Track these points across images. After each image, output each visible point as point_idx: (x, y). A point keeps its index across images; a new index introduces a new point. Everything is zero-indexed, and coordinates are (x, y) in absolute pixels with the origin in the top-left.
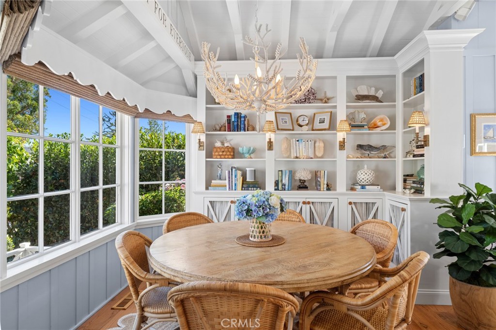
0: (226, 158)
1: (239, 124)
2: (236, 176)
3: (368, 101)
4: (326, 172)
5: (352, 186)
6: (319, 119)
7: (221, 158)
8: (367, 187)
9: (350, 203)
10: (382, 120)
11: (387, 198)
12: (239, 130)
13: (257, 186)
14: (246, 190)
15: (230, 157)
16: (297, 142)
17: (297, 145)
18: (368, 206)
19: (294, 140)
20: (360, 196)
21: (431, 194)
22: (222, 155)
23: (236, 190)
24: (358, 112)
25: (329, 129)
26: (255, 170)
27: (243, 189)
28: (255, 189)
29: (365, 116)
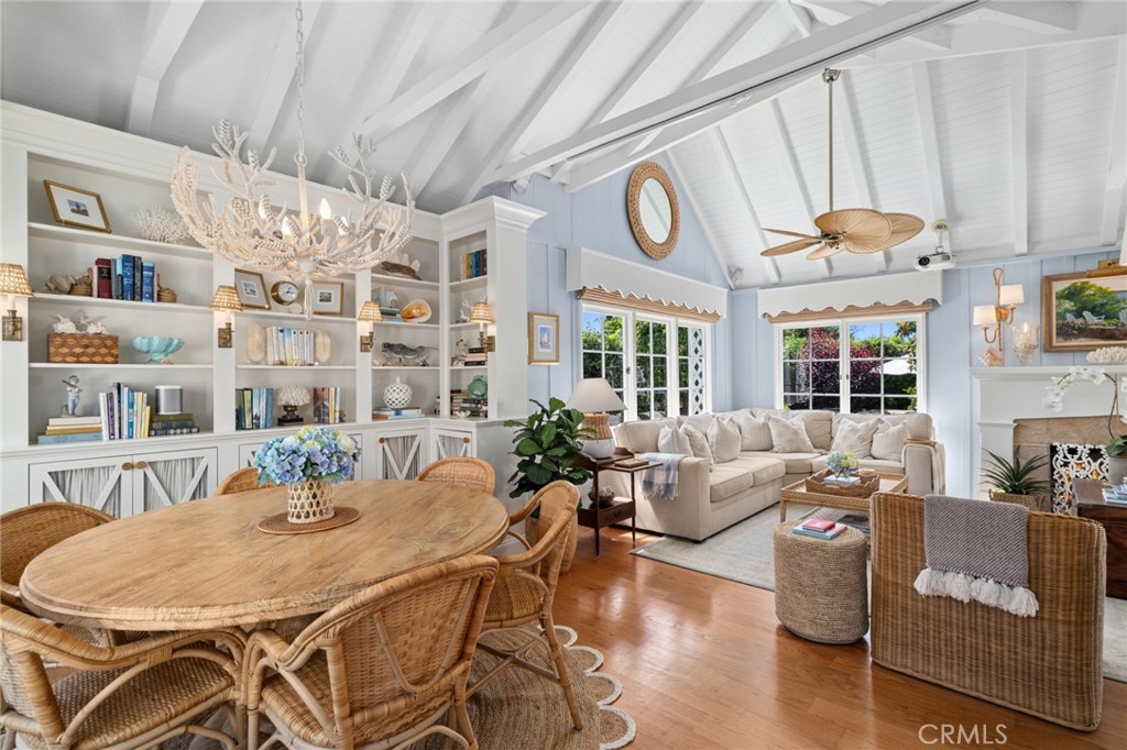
0: (95, 363)
1: (138, 283)
2: (131, 405)
3: (400, 275)
4: (338, 389)
5: (376, 412)
6: (319, 295)
7: (79, 362)
8: (404, 412)
9: (382, 440)
10: (419, 307)
11: (432, 426)
12: (137, 297)
13: (189, 423)
14: (162, 435)
15: (110, 359)
16: (281, 334)
17: (281, 339)
18: (407, 441)
19: (274, 328)
20: (394, 428)
21: (499, 415)
22: (83, 354)
23: (131, 437)
24: (386, 290)
25: (341, 314)
26: (181, 390)
27: (153, 433)
28: (185, 431)
29: (395, 298)
